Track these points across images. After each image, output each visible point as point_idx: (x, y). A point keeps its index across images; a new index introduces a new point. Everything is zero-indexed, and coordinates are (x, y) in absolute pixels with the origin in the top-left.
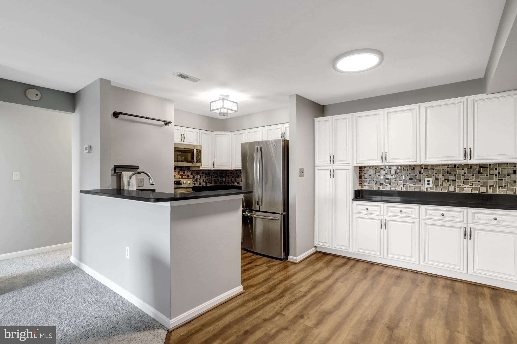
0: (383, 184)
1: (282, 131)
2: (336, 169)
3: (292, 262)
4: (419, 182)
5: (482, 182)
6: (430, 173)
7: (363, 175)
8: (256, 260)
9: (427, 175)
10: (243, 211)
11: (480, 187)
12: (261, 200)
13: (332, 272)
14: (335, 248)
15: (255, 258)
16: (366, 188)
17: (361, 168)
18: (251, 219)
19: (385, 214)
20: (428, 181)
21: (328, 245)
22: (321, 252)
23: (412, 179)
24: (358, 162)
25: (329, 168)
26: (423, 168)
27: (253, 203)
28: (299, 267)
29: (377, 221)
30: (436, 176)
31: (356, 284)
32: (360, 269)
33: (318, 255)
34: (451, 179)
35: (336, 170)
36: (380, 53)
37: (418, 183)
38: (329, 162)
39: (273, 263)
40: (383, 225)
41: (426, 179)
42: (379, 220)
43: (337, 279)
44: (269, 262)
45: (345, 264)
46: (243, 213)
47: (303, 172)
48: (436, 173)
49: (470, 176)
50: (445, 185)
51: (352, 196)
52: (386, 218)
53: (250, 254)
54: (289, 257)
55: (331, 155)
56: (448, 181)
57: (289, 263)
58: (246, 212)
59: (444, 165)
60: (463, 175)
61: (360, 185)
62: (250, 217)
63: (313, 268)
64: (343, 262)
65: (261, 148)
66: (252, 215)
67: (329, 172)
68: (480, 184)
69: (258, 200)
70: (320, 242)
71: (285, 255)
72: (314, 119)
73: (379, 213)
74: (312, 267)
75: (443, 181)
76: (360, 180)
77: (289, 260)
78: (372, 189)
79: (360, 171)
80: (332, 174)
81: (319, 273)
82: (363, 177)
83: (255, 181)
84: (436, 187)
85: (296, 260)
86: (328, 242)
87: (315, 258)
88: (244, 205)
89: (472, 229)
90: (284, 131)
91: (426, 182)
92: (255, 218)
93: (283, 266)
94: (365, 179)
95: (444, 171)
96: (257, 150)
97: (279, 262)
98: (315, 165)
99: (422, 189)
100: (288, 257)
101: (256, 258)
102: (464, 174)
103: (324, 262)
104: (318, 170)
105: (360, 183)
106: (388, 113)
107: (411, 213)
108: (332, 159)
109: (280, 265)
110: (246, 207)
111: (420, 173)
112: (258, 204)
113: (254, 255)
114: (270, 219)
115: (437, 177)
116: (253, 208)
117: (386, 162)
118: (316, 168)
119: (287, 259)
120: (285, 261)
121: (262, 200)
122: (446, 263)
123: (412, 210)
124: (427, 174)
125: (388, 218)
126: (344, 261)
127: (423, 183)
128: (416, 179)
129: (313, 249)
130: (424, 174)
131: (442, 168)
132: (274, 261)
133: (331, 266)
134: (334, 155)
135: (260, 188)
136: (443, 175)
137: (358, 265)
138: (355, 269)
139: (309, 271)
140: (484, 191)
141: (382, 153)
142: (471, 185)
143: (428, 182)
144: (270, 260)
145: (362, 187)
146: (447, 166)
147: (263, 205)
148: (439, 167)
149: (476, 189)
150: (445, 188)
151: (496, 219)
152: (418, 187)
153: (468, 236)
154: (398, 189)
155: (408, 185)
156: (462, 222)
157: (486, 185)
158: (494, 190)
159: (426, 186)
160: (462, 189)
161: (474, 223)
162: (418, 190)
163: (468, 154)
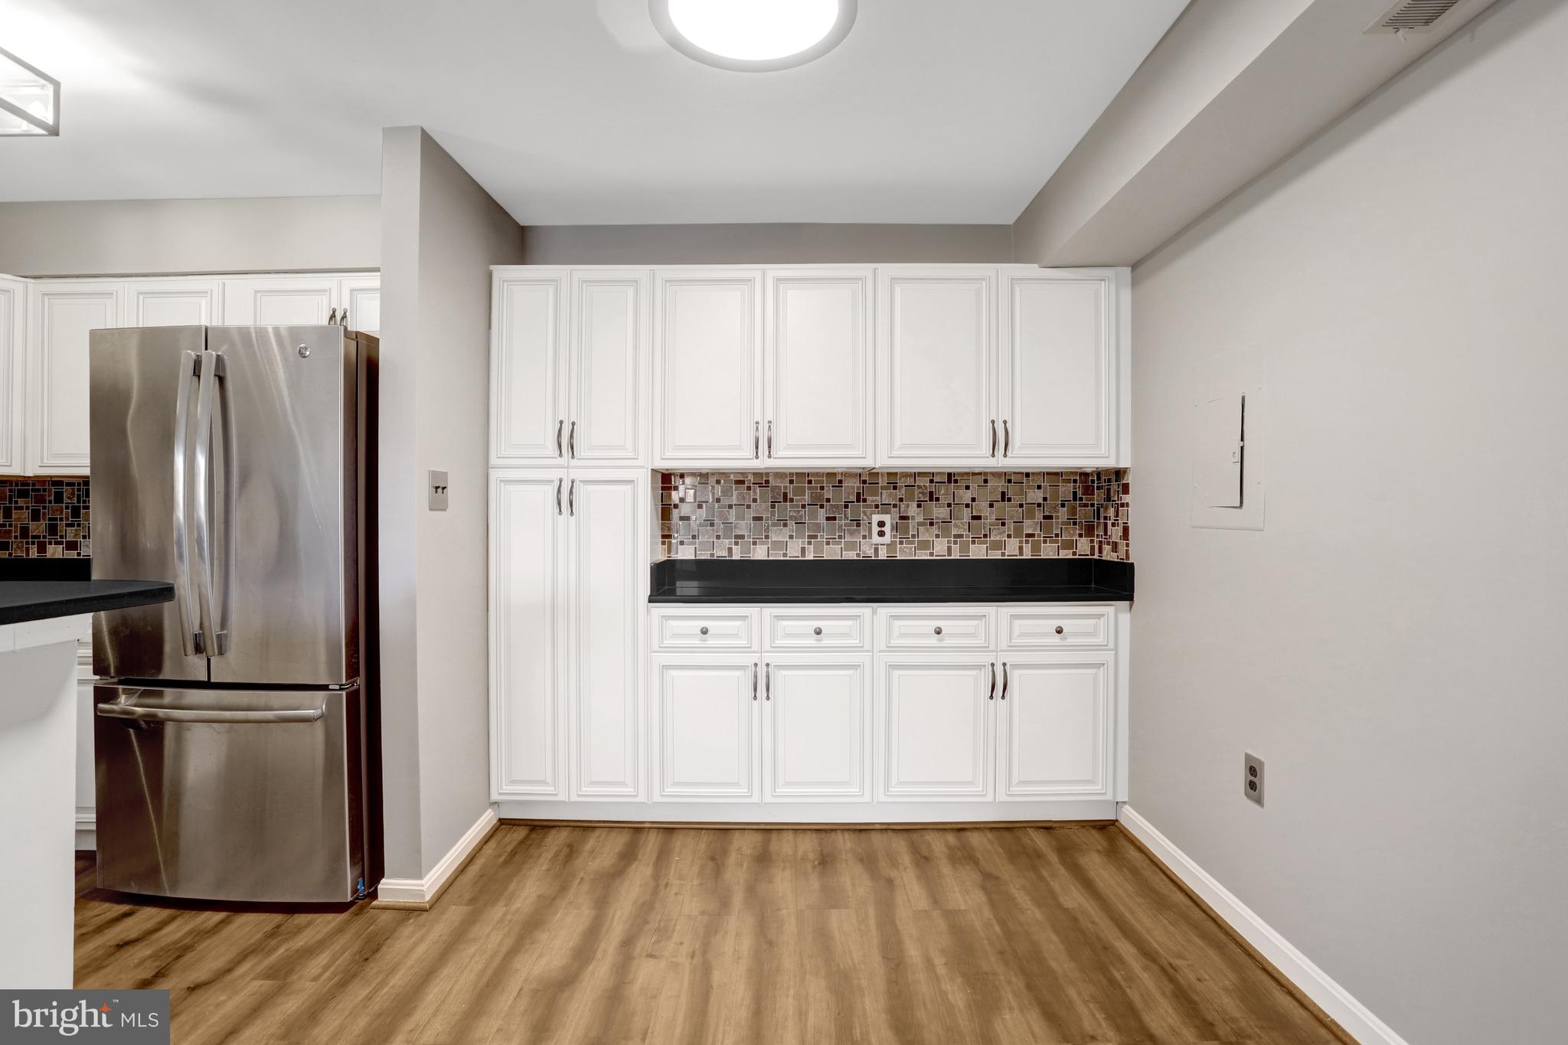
0: (742, 537)
1: (334, 305)
2: (581, 481)
3: (397, 905)
4: (855, 528)
5: (1010, 527)
6: (886, 497)
7: (676, 506)
8: (187, 948)
9: (877, 506)
10: (102, 695)
11: (1005, 541)
12: (215, 629)
13: (594, 912)
14: (579, 796)
15: (179, 934)
16: (685, 553)
17: (666, 480)
18: (152, 731)
19: (767, 646)
20: (881, 524)
21: (553, 788)
22: (521, 823)
23: (834, 519)
24: (668, 455)
25: (555, 475)
26: (866, 481)
27: (168, 648)
28: (441, 928)
29: (738, 673)
30: (902, 510)
31: (706, 946)
32: (692, 865)
33: (507, 839)
34: (939, 518)
35: (582, 484)
37: (852, 533)
38: (552, 448)
39: (299, 942)
40: (761, 685)
41: (876, 518)
42: (744, 667)
43: (628, 942)
44: (273, 942)
45: (628, 856)
46: (101, 706)
47: (444, 488)
48: (901, 500)
49: (984, 508)
50: (924, 536)
51: (644, 585)
52: (768, 658)
53: (149, 916)
54: (385, 884)
55: (561, 422)
56: (932, 524)
57: (386, 917)
58: (123, 699)
59: (921, 474)
60: (967, 506)
61: (663, 543)
62: (144, 721)
63: (505, 914)
64: (617, 850)
65: (219, 360)
66: (161, 713)
67: (550, 491)
68: (1005, 532)
69: (201, 626)
70: (514, 782)
71: (361, 880)
72: (493, 267)
73: (743, 642)
74: (498, 911)
75: (919, 524)
76: (662, 524)
77: (383, 899)
78: (704, 556)
79: (663, 489)
80: (566, 500)
81: (543, 936)
82: (675, 513)
83: (179, 530)
84: (901, 543)
85: (421, 894)
86: (549, 780)
87: (500, 856)
88: (106, 659)
89: (1008, 668)
90: (346, 305)
91: (875, 530)
92: (179, 721)
93: (357, 946)
94: (682, 518)
95: (923, 494)
96: (197, 372)
97: (329, 922)
98: (494, 460)
99: (864, 552)
100: (380, 886)
101: (190, 932)
102: (970, 503)
103: (544, 868)
104: (502, 484)
105: (664, 537)
106: (779, 280)
107: (847, 635)
108: (566, 441)
109: (341, 941)
110: (119, 672)
111: (858, 498)
112: (199, 649)
113: (173, 919)
114: (273, 718)
115: (905, 511)
116: (167, 674)
117: (770, 457)
118: (494, 475)
119: (374, 895)
120: (362, 909)
121: (224, 623)
123: (850, 623)
124: (877, 500)
125: (774, 659)
126: (618, 842)
127: (865, 530)
128: (846, 518)
129: (486, 814)
130: (868, 503)
131: (918, 481)
132: (300, 930)
133: (579, 880)
134: (573, 424)
135: (212, 565)
136: (919, 506)
137: (677, 849)
138: (673, 870)
139: (496, 938)
140: (1014, 550)
141: (757, 423)
142: (985, 536)
143: (880, 529)
144: (278, 927)
145: (669, 551)
146: (931, 476)
147: (232, 654)
148: (910, 481)
149: (998, 545)
150: (925, 545)
151: (1059, 631)
152: (851, 546)
153: (999, 687)
154: (793, 552)
155: (822, 537)
156: (984, 649)
157: (1018, 532)
158: (1036, 548)
159: (876, 539)
160: (965, 548)
161: (1013, 648)
162: (851, 555)
163: (1000, 439)
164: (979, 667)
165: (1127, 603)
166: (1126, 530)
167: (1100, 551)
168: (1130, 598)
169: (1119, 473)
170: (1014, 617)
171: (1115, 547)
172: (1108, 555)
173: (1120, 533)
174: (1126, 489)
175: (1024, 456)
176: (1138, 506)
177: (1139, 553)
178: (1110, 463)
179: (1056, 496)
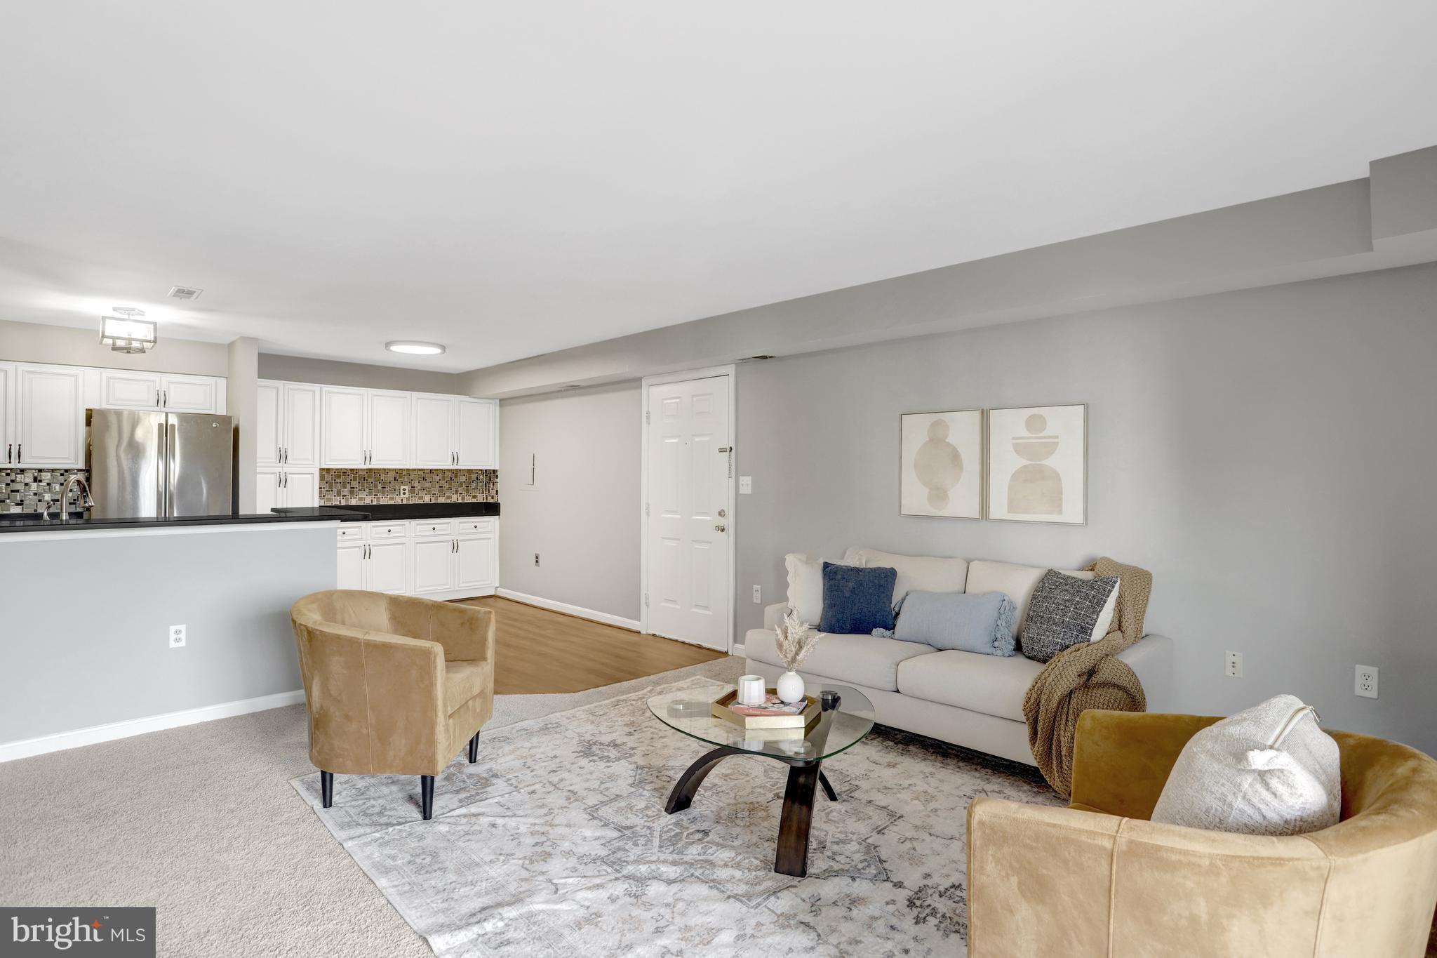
1: (158, 388)
2: (289, 473)
4: (393, 491)
6: (406, 479)
9: (402, 482)
19: (366, 537)
20: (404, 490)
23: (385, 488)
24: (327, 463)
25: (277, 470)
26: (398, 473)
29: (357, 549)
34: (427, 487)
35: (289, 475)
36: (443, 348)
37: (392, 493)
38: (276, 460)
40: (367, 553)
41: (402, 487)
42: (359, 547)
48: (412, 480)
49: (443, 483)
50: (421, 494)
52: (369, 542)
55: (280, 449)
56: (424, 489)
59: (420, 470)
67: (274, 477)
73: (359, 537)
75: (419, 489)
80: (283, 481)
84: (412, 497)
89: (458, 541)
90: (165, 389)
91: (402, 492)
95: (421, 478)
99: (397, 501)
107: (400, 532)
108: (283, 457)
111: (395, 480)
115: (413, 484)
117: (370, 464)
122: (431, 586)
123: (402, 527)
124: (402, 480)
125: (371, 543)
127: (398, 492)
128: (390, 487)
130: (399, 481)
131: (419, 473)
134: (286, 449)
136: (419, 482)
141: (365, 451)
142: (445, 494)
146: (424, 470)
148: (415, 473)
149: (449, 497)
150: (421, 498)
151: (476, 527)
152: (392, 499)
153: (455, 547)
154: (368, 501)
155: (380, 495)
156: (450, 534)
157: (457, 492)
158: (463, 498)
159: (402, 496)
160: (437, 498)
161: (460, 534)
162: (392, 502)
163: (456, 459)
164: (447, 541)
165: (498, 517)
166: (497, 491)
167: (487, 499)
168: (499, 515)
169: (494, 471)
170: (460, 523)
171: (493, 497)
172: (490, 500)
173: (495, 492)
174: (497, 477)
175: (464, 465)
176: (501, 483)
177: (501, 500)
178: (492, 468)
179: (470, 478)
